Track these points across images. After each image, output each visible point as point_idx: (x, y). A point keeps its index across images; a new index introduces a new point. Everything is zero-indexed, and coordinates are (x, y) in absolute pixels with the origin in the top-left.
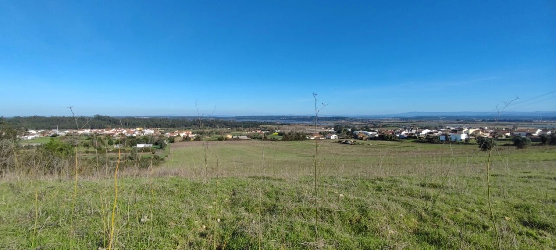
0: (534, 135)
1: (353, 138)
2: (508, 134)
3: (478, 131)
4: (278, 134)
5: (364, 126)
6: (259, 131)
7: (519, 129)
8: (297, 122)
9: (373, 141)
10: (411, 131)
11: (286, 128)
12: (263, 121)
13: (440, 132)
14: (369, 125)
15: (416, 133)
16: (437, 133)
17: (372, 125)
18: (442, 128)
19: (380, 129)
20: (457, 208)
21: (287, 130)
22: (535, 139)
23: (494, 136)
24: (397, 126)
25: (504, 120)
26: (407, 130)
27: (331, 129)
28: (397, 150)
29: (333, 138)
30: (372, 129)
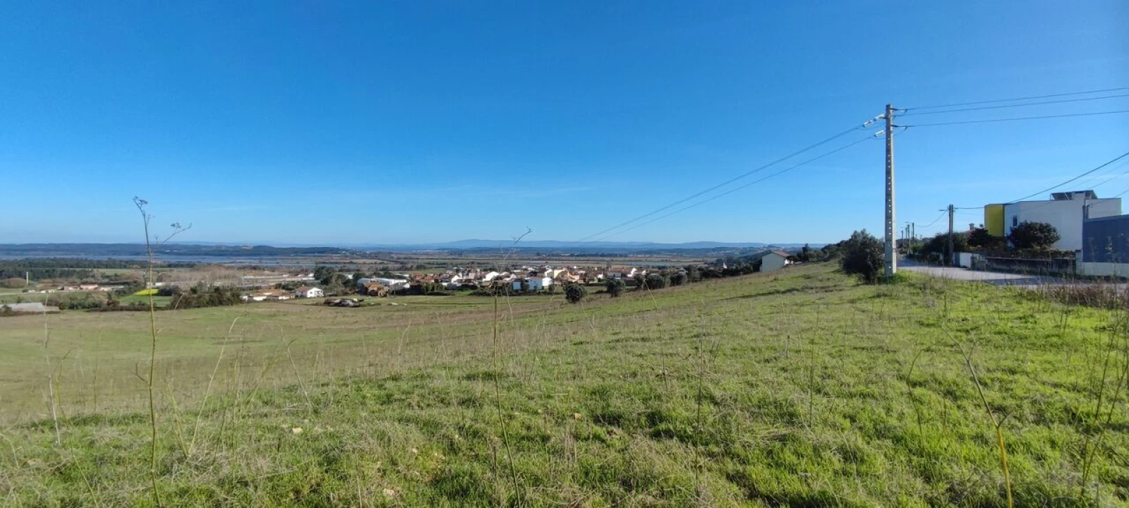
0: (629, 276)
1: (358, 292)
2: (601, 276)
3: (565, 272)
4: (155, 291)
5: (381, 266)
6: (91, 287)
7: (614, 267)
8: (215, 260)
9: (399, 297)
10: (467, 275)
11: (182, 275)
12: (105, 258)
13: (513, 276)
14: (391, 265)
15: (476, 278)
16: (508, 277)
17: (398, 266)
18: (515, 269)
19: (413, 273)
20: (512, 413)
21: (185, 280)
22: (629, 283)
23: (584, 280)
24: (443, 266)
25: (596, 255)
26: (460, 274)
27: (306, 275)
28: (443, 312)
29: (313, 295)
30: (397, 273)
